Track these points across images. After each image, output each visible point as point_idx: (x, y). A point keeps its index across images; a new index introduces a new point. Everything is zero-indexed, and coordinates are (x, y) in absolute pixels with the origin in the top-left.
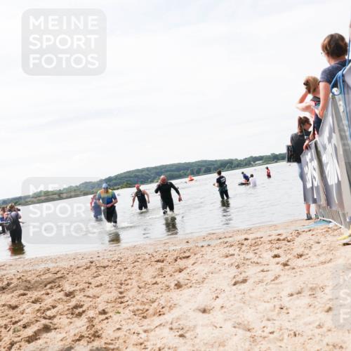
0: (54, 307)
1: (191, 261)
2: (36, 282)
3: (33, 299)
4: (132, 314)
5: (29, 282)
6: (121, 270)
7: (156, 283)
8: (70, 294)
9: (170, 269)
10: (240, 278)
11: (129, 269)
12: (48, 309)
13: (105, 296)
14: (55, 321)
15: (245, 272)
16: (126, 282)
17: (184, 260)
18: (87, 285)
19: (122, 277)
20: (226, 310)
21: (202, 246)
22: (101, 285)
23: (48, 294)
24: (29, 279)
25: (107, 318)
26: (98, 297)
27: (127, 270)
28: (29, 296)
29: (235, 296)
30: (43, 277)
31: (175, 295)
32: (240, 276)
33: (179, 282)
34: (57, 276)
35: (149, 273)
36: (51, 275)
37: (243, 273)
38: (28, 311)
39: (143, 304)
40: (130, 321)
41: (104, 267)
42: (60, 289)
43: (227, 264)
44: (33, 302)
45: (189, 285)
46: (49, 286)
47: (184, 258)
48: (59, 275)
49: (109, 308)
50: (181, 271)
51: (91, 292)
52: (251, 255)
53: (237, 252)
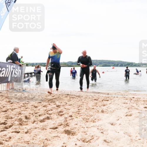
0: (52, 110)
1: (109, 102)
2: (45, 98)
3: (44, 105)
4: (83, 119)
5: (43, 98)
6: (79, 100)
7: (93, 109)
8: (58, 106)
9: (100, 104)
10: (129, 114)
11: (83, 101)
12: (49, 111)
13: (72, 110)
14: (52, 116)
15: (131, 111)
16: (81, 106)
17: (106, 102)
18: (66, 104)
19: (80, 103)
20: (121, 126)
21: (114, 97)
22: (71, 105)
23: (50, 104)
24: (43, 97)
25: (72, 119)
26: (69, 110)
27: (82, 101)
28: (42, 103)
29: (126, 121)
30: (48, 97)
31: (101, 115)
32: (129, 113)
33: (103, 110)
34: (54, 98)
35: (91, 104)
36: (51, 97)
37: (130, 112)
38: (41, 110)
39: (87, 116)
40: (81, 122)
41: (73, 98)
42: (54, 103)
43: (124, 107)
44: (43, 107)
45: (107, 112)
46: (50, 101)
47: (106, 100)
48: (54, 97)
49: (73, 115)
50: (104, 105)
51: (67, 107)
52: (135, 105)
53: (129, 102)
